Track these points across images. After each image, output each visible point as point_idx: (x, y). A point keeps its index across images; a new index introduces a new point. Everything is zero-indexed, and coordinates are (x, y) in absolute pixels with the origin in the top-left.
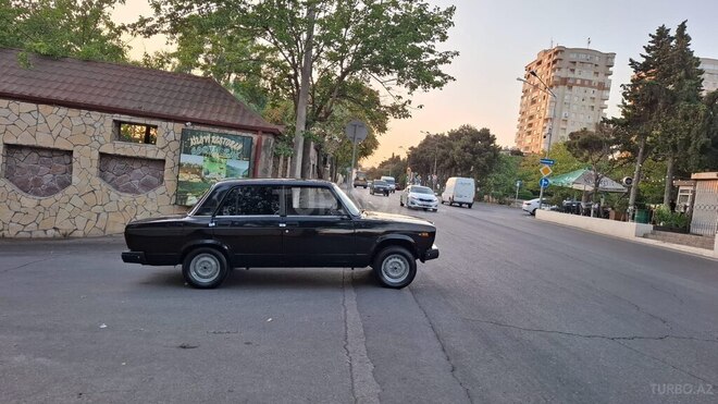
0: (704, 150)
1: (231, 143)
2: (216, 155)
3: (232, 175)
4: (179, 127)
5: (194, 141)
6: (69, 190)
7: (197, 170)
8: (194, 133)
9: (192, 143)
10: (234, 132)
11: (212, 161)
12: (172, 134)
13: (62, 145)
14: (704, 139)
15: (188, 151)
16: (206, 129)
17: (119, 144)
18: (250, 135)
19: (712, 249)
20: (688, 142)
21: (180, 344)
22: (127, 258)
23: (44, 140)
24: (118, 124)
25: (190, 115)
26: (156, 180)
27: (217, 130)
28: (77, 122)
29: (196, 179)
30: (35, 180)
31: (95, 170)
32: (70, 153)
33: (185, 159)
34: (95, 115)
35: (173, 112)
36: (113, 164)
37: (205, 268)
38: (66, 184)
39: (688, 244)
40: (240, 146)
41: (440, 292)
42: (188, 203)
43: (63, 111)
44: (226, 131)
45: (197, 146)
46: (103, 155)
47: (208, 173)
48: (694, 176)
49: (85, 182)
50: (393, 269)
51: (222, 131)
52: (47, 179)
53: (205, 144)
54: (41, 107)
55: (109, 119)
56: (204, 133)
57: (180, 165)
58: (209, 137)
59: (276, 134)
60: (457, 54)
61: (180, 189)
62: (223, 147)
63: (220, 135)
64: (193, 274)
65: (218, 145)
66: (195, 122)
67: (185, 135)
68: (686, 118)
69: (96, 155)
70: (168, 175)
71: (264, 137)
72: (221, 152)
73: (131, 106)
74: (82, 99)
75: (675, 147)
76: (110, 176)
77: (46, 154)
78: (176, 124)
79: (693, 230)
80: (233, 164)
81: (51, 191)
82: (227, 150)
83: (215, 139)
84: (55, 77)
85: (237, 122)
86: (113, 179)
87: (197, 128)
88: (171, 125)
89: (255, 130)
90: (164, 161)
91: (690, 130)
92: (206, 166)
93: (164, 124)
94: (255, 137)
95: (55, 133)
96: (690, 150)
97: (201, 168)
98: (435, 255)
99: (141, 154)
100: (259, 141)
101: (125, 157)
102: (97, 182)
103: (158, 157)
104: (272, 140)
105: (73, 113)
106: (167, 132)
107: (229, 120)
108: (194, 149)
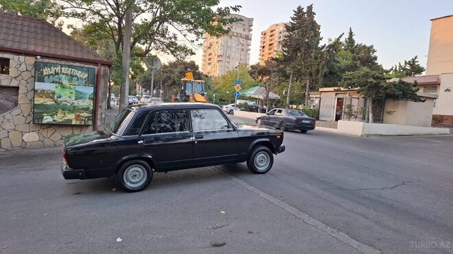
0: (325, 76)
1: (78, 73)
2: (65, 82)
3: (80, 98)
4: (31, 60)
5: (46, 71)
7: (51, 95)
8: (46, 65)
9: (45, 73)
10: (77, 64)
11: (63, 87)
12: (23, 65)
14: (326, 70)
15: (41, 80)
18: (91, 66)
19: (336, 128)
20: (318, 71)
25: (39, 50)
26: (10, 104)
29: (49, 102)
33: (39, 86)
35: (23, 47)
37: (135, 176)
40: (86, 76)
42: (45, 121)
44: (71, 63)
45: (49, 75)
47: (60, 97)
48: (320, 90)
50: (261, 160)
51: (67, 63)
53: (57, 74)
56: (55, 65)
57: (35, 91)
58: (59, 68)
59: (109, 66)
61: (36, 111)
62: (72, 76)
63: (68, 66)
65: (67, 75)
66: (44, 56)
67: (37, 66)
68: (316, 58)
70: (21, 99)
71: (103, 68)
72: (70, 80)
75: (311, 74)
78: (27, 57)
79: (321, 118)
80: (81, 89)
82: (75, 78)
83: (64, 70)
85: (80, 56)
87: (46, 60)
88: (22, 58)
89: (95, 63)
90: (17, 88)
91: (318, 65)
92: (58, 91)
93: (16, 57)
94: (96, 68)
96: (320, 75)
97: (54, 93)
98: (283, 149)
100: (99, 70)
103: (12, 85)
104: (108, 70)
106: (19, 64)
107: (73, 55)
108: (46, 78)
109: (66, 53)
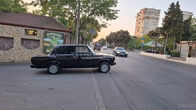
0: (183, 35)
1: (58, 35)
2: (54, 38)
3: (59, 44)
4: (44, 31)
5: (48, 34)
6: (13, 49)
7: (49, 43)
8: (48, 32)
9: (47, 35)
10: (59, 32)
11: (53, 40)
12: (41, 33)
13: (11, 36)
14: (183, 32)
15: (46, 37)
16: (51, 31)
17: (27, 36)
18: (63, 33)
20: (179, 33)
21: (49, 88)
22: (32, 67)
23: (5, 35)
24: (26, 30)
25: (47, 27)
26: (37, 46)
27: (54, 31)
28: (14, 30)
29: (49, 45)
30: (3, 46)
31: (20, 43)
32: (13, 38)
33: (46, 40)
34: (20, 28)
35: (42, 27)
36: (25, 42)
37: (54, 69)
38: (12, 47)
39: (179, 60)
40: (61, 36)
41: (116, 73)
42: (47, 52)
43: (10, 27)
44: (57, 32)
45: (49, 36)
46: (22, 39)
47: (52, 43)
48: (181, 42)
49: (17, 46)
50: (104, 68)
51: (55, 32)
52: (6, 46)
53: (51, 35)
54: (4, 25)
55: (24, 29)
56: (51, 32)
57: (44, 41)
58: (52, 33)
59: (71, 33)
60: (119, 10)
61: (44, 48)
62: (56, 36)
63: (55, 33)
64: (50, 70)
65: (54, 36)
66: (48, 29)
67: (45, 33)
68: (179, 27)
69: (20, 39)
70: (41, 44)
71: (67, 33)
72: (56, 38)
73: (30, 25)
74: (16, 23)
75: (176, 35)
76: (24, 45)
77: (6, 39)
78: (43, 30)
79: (181, 56)
80: (59, 41)
81: (8, 49)
82: (57, 37)
83: (54, 34)
84: (7, 17)
85: (60, 29)
86: (25, 46)
87: (49, 31)
88: (41, 30)
89: (65, 31)
90: (40, 40)
91: (180, 30)
92: (51, 41)
93: (39, 30)
94: (65, 33)
95: (8, 33)
96: (180, 35)
97: (50, 42)
98: (115, 64)
99: (33, 38)
100: (66, 34)
101: (28, 39)
102: (21, 46)
103: (38, 39)
104: (69, 34)
105: (13, 27)
106: (40, 32)
107: (58, 29)
108: (48, 37)
109: (56, 28)
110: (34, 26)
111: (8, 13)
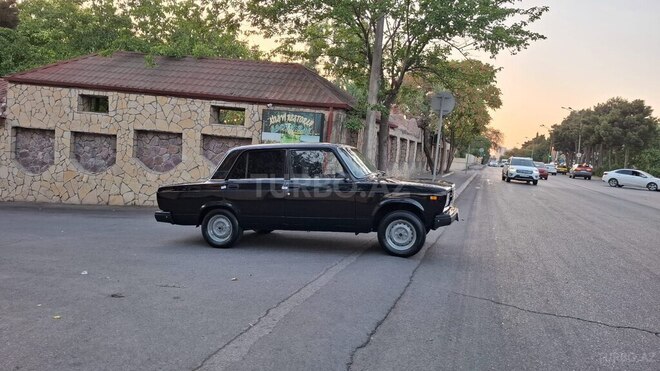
1: (304, 120)
2: (291, 132)
4: (262, 108)
5: (273, 120)
6: (181, 166)
8: (273, 113)
9: (271, 122)
10: (308, 110)
11: (288, 137)
12: (256, 115)
13: (175, 129)
15: (267, 129)
16: (285, 108)
17: (216, 126)
18: (322, 112)
21: (112, 292)
22: (159, 218)
23: (162, 126)
24: (217, 109)
25: (272, 97)
27: (293, 109)
28: (184, 109)
30: (157, 159)
31: (198, 149)
32: (180, 135)
33: (266, 136)
34: (198, 102)
35: (259, 96)
36: (213, 144)
37: (221, 228)
38: (178, 161)
40: (312, 122)
43: (174, 100)
44: (301, 110)
45: (275, 124)
46: (205, 136)
49: (191, 159)
52: (165, 158)
53: (282, 122)
54: (159, 98)
55: (208, 104)
56: (281, 112)
57: (262, 142)
59: (347, 110)
60: (546, 9)
62: (297, 124)
63: (295, 113)
64: (210, 234)
65: (292, 123)
66: (275, 103)
67: (265, 115)
69: (199, 136)
71: (335, 113)
72: (295, 129)
73: (224, 92)
74: (188, 89)
76: (211, 154)
77: (164, 137)
78: (260, 106)
80: (306, 139)
81: (168, 167)
82: (300, 127)
83: (291, 117)
84: (173, 73)
85: (312, 100)
86: (213, 156)
87: (277, 108)
88: (255, 106)
89: (325, 107)
90: (251, 139)
92: (283, 141)
93: (251, 106)
94: (327, 114)
95: (169, 120)
99: (233, 134)
100: (331, 115)
101: (221, 138)
102: (200, 158)
103: (246, 136)
104: (342, 115)
105: (181, 101)
106: (253, 112)
107: (305, 99)
108: (272, 127)
109: (299, 99)
110: (237, 93)
111: (177, 63)
